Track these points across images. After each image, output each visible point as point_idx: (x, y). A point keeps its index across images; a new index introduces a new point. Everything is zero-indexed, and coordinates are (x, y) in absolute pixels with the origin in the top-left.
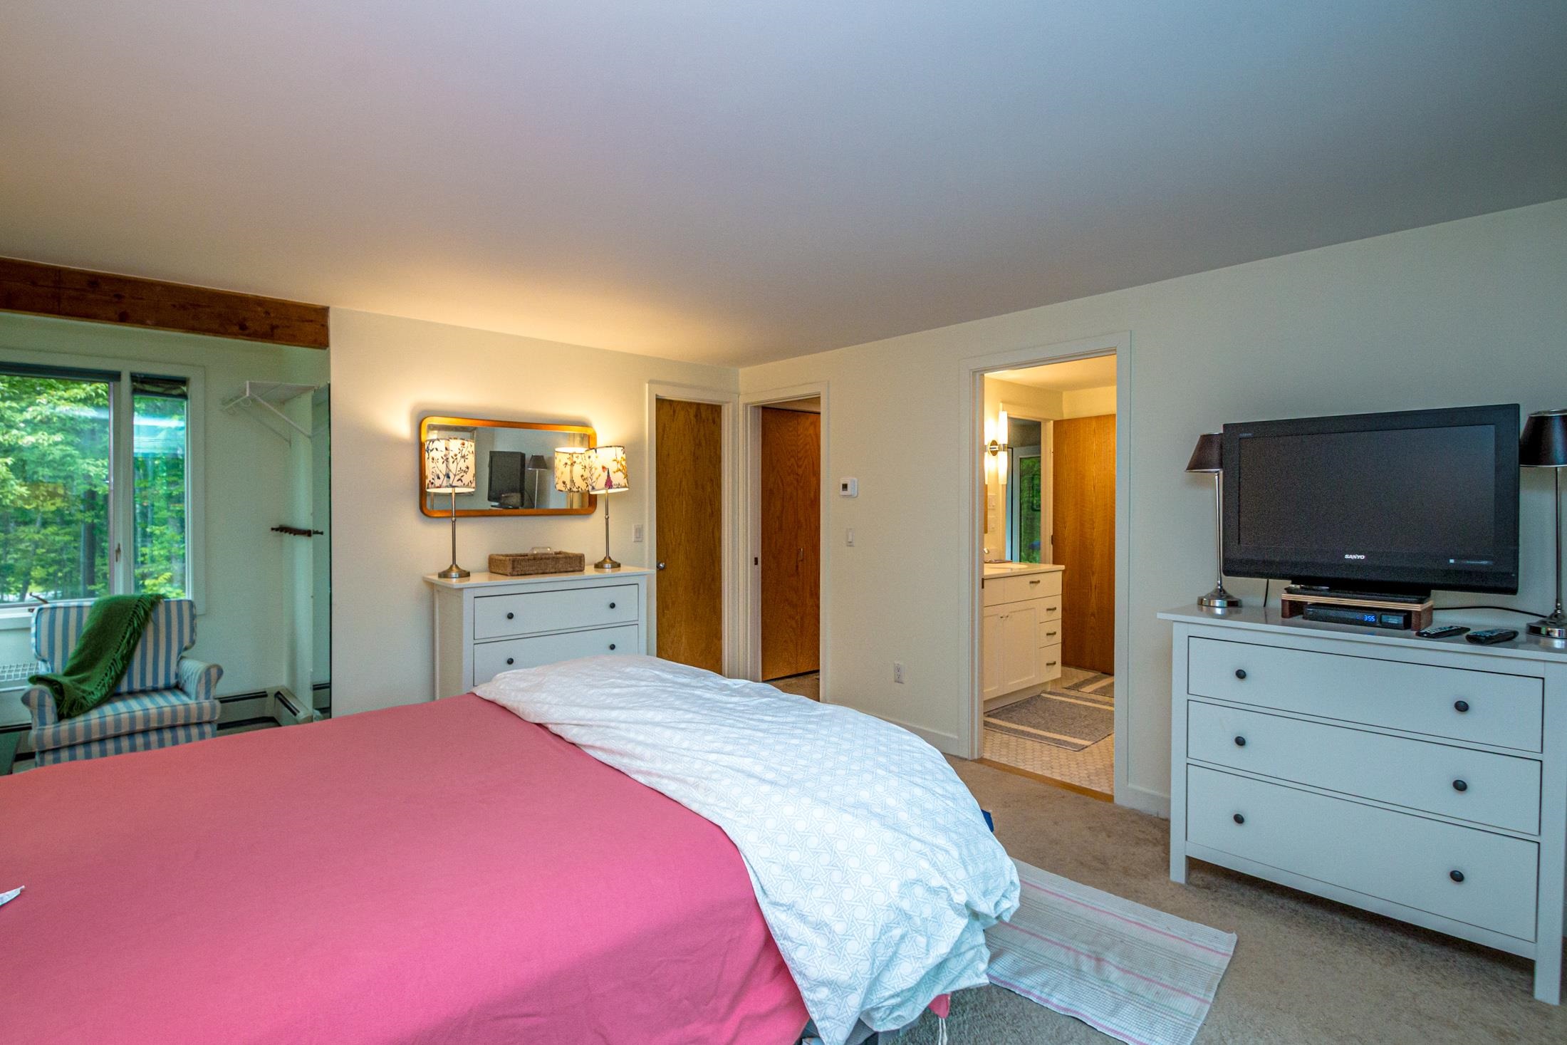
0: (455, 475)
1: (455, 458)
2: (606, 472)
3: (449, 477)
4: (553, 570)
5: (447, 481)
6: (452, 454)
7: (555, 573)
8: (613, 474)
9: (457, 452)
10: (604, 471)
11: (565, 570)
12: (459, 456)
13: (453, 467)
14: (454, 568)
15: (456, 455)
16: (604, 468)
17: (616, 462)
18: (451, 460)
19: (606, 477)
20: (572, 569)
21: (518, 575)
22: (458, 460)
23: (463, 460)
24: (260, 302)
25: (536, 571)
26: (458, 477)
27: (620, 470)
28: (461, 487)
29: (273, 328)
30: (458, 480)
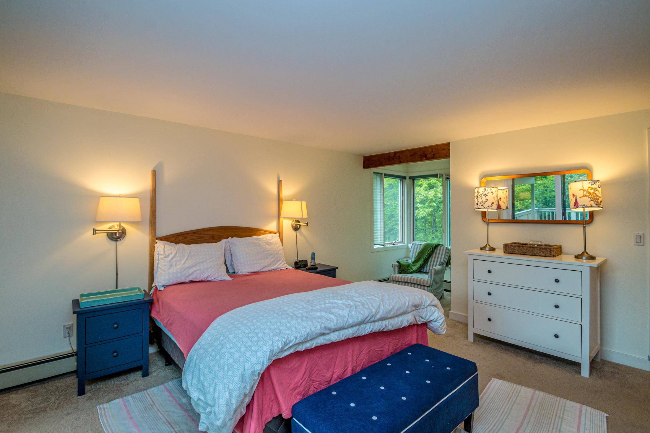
0: (480, 204)
1: (481, 196)
2: (575, 198)
3: (478, 205)
4: (531, 254)
5: (477, 206)
6: (479, 194)
7: (533, 255)
8: (580, 199)
9: (481, 193)
10: (573, 197)
11: (539, 255)
12: (482, 195)
13: (480, 200)
14: (488, 246)
15: (481, 195)
16: (573, 195)
17: (582, 191)
18: (479, 197)
19: (575, 201)
20: (544, 255)
21: (508, 253)
22: (482, 197)
23: (484, 196)
24: (430, 147)
25: (519, 253)
26: (481, 204)
27: (586, 196)
28: (483, 209)
29: (434, 155)
30: (481, 206)
